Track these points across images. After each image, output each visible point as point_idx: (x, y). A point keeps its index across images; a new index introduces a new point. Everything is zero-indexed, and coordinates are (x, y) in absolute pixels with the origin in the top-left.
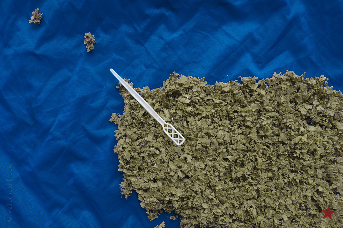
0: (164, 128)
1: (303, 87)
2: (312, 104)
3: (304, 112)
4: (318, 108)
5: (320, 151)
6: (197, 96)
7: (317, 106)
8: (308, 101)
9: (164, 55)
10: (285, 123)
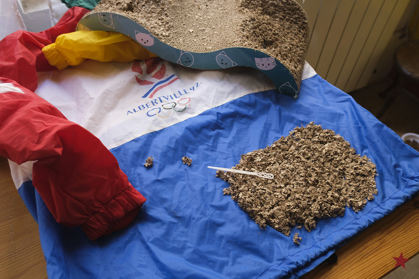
0: (259, 176)
1: (307, 131)
2: (317, 135)
3: (317, 140)
4: (321, 135)
5: (339, 151)
6: (263, 156)
7: (320, 134)
8: (314, 135)
9: (230, 150)
10: (313, 148)
